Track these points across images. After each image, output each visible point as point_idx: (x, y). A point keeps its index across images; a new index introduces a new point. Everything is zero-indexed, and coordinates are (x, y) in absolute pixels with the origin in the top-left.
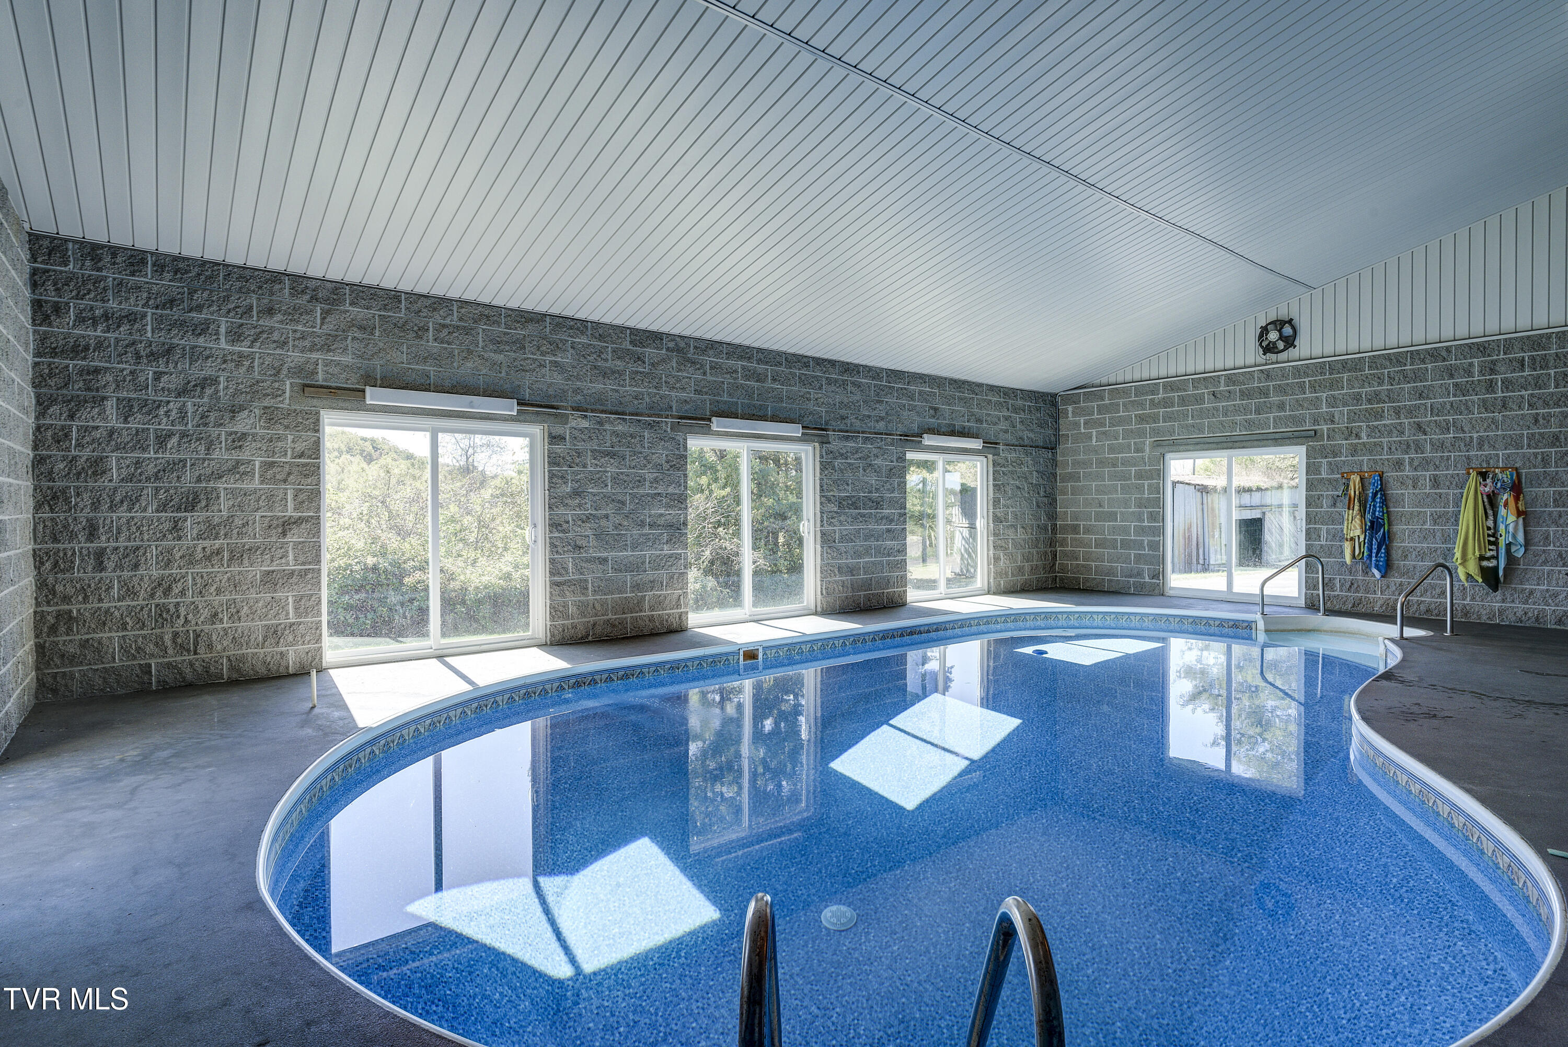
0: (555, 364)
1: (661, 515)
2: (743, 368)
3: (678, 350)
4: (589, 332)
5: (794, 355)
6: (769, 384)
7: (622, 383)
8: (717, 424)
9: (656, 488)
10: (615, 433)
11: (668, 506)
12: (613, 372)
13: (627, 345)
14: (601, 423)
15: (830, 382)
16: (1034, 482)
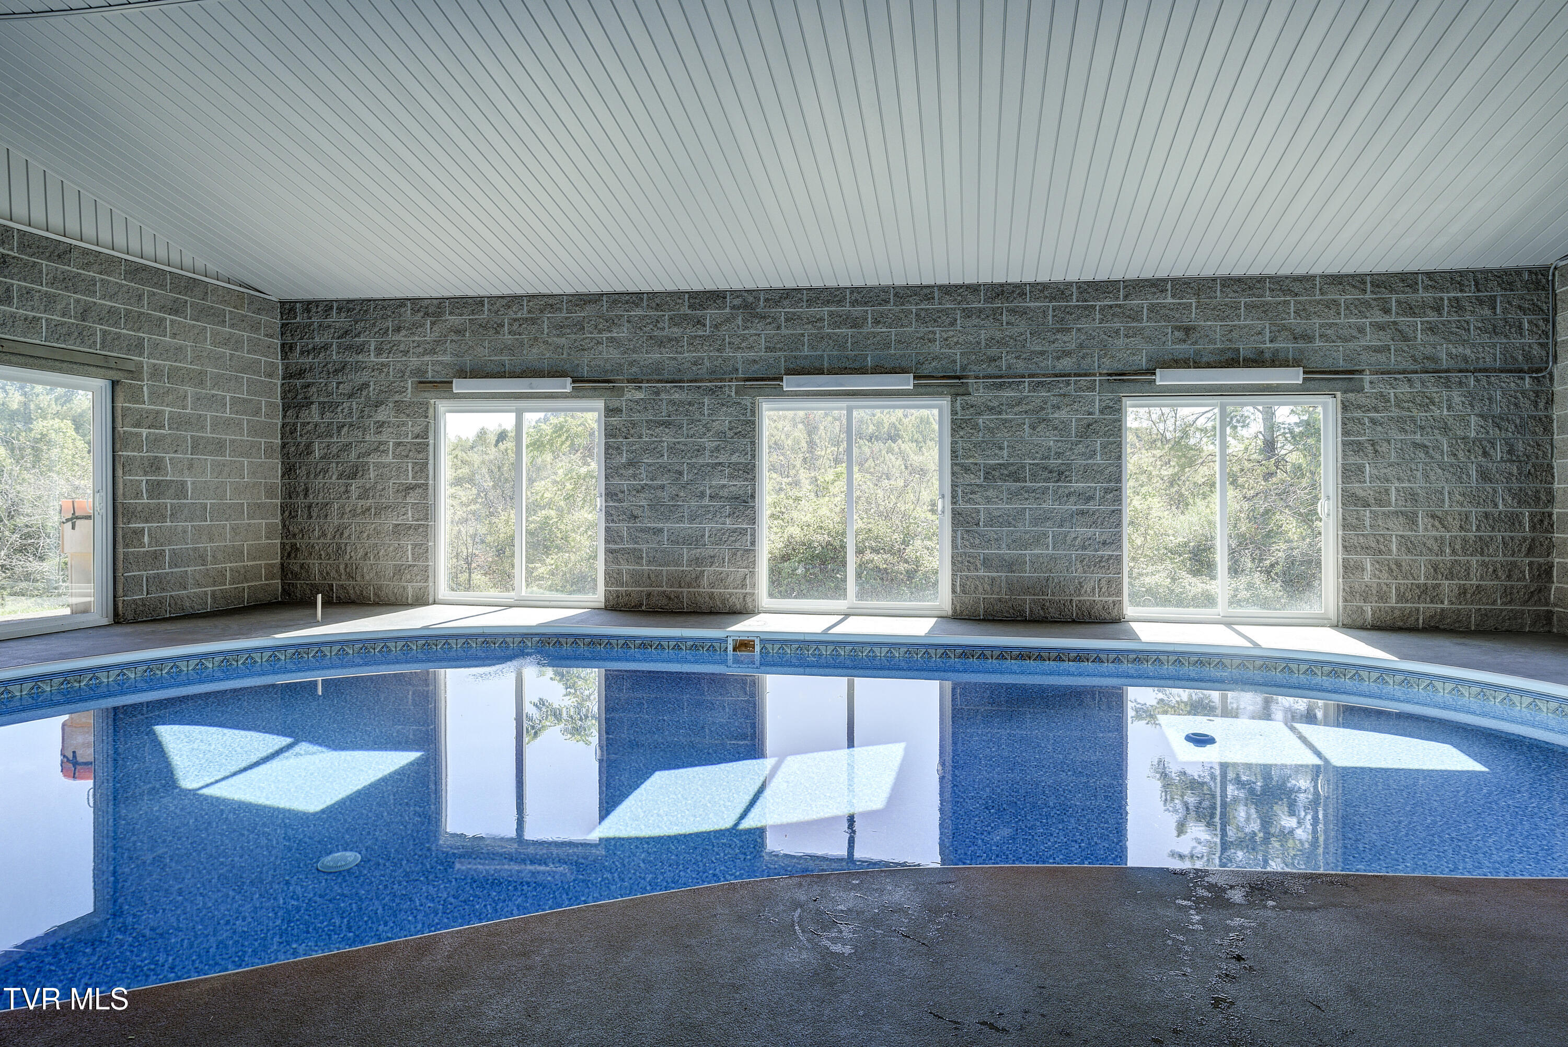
0: (611, 340)
1: (724, 486)
2: (831, 314)
3: (746, 306)
4: (645, 303)
5: (907, 287)
6: (869, 328)
7: (679, 349)
8: (789, 384)
9: (717, 457)
10: (672, 402)
11: (731, 477)
12: (670, 340)
13: (685, 310)
14: (657, 393)
15: (968, 314)
16: (1473, 434)
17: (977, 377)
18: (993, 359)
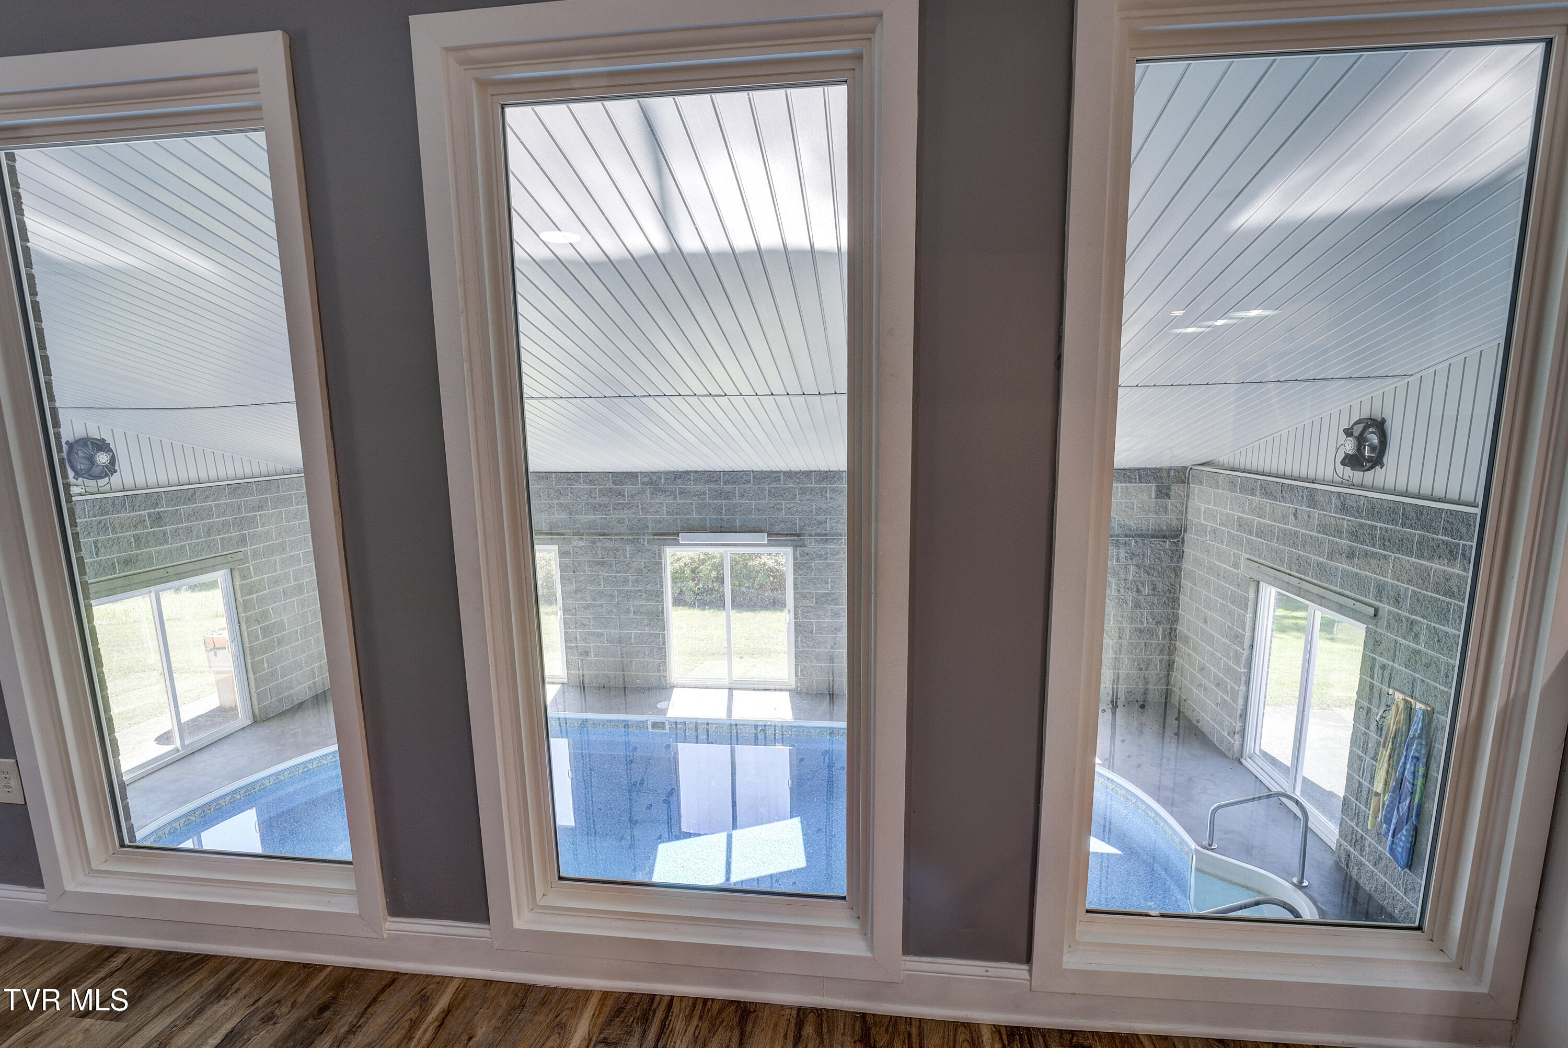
0: (560, 505)
1: (642, 605)
2: (710, 489)
3: (652, 483)
4: (582, 481)
5: (762, 472)
6: (737, 500)
7: (607, 512)
8: (683, 538)
9: (637, 586)
10: (603, 548)
11: (647, 599)
12: (601, 506)
13: (610, 485)
14: (594, 542)
15: (803, 491)
16: (1131, 578)
17: (810, 536)
18: (820, 523)
